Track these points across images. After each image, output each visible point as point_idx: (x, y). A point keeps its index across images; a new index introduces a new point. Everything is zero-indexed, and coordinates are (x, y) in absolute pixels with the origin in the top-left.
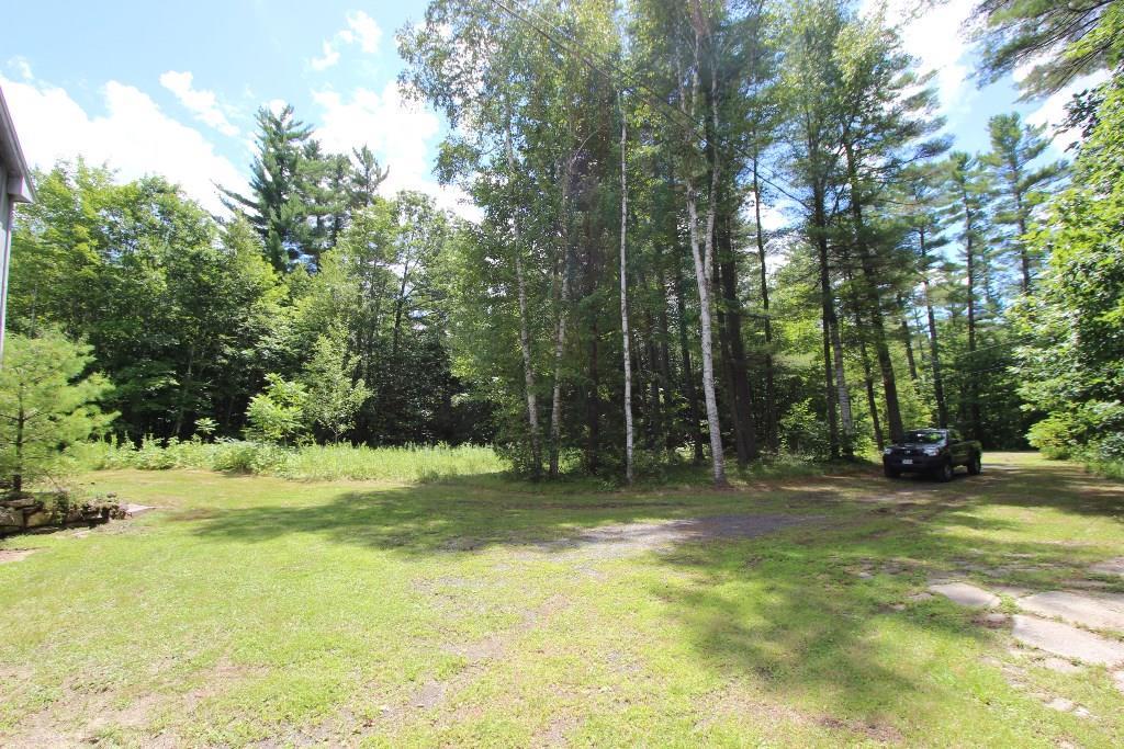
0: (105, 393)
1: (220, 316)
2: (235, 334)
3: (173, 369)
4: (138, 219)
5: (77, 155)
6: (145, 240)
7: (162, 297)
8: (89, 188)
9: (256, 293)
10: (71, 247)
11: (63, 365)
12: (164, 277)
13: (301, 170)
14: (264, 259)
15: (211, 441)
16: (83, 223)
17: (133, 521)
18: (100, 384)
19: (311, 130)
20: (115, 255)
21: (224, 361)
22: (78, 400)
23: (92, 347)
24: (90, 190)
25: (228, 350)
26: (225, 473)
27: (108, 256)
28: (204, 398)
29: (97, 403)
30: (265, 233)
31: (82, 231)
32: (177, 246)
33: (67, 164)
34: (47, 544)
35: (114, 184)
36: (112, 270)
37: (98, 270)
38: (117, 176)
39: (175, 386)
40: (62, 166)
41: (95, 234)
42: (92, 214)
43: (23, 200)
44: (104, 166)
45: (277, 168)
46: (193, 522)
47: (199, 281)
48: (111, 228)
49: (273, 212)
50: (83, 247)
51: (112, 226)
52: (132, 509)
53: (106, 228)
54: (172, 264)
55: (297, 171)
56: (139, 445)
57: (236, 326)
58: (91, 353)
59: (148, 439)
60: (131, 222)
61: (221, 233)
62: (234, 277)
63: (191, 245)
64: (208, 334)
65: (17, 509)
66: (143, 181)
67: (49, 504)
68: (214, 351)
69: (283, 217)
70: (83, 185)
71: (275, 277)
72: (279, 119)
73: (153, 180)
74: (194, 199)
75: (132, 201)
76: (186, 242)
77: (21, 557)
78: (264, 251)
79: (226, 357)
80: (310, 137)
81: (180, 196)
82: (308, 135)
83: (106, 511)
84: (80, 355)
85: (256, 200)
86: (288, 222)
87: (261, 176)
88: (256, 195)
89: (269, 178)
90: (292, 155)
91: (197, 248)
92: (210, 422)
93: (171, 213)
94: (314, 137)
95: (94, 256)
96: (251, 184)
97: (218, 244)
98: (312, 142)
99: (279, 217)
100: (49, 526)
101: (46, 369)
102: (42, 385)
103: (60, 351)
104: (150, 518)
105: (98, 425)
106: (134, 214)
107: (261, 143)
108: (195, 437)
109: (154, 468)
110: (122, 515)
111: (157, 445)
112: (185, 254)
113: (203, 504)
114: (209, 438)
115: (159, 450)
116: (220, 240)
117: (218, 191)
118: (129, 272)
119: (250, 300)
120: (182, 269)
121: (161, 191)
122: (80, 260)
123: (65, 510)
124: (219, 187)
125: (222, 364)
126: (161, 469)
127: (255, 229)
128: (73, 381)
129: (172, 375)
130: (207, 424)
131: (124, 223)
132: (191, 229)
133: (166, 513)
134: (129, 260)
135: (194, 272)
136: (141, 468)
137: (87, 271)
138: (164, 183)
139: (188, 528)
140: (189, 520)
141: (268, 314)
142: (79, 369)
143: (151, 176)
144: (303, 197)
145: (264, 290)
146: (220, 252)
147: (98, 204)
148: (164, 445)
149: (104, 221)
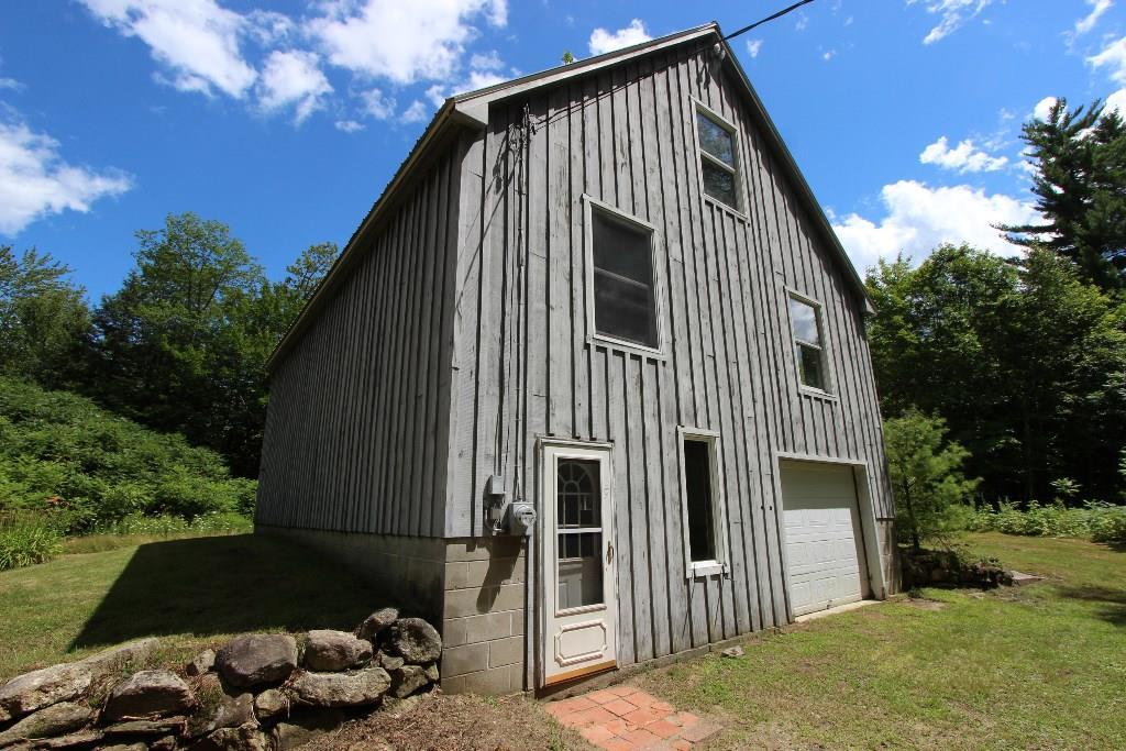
0: (964, 460)
1: (1046, 362)
2: (1072, 377)
3: (1009, 427)
4: (938, 292)
5: (877, 261)
6: (949, 309)
7: (979, 357)
8: (893, 282)
9: (1086, 325)
10: (893, 335)
11: (926, 437)
12: (975, 338)
13: (1101, 160)
14: (1084, 282)
15: (1079, 505)
16: (896, 313)
17: (1022, 589)
18: (958, 453)
19: (1098, 108)
20: (927, 330)
21: (1067, 411)
22: (944, 467)
23: (943, 420)
24: (894, 284)
25: (1068, 398)
26: (1111, 545)
27: (922, 333)
28: (1053, 454)
29: (959, 469)
30: (1074, 254)
31: (898, 319)
32: (980, 303)
33: (873, 271)
34: (952, 599)
35: (910, 271)
36: (927, 344)
37: (917, 347)
38: (910, 263)
39: (1017, 445)
40: (871, 274)
41: (909, 318)
42: (901, 303)
43: (870, 314)
44: (899, 260)
45: (1064, 177)
46: (1093, 603)
47: (1012, 331)
48: (917, 309)
49: (1077, 227)
50: (902, 332)
51: (919, 305)
52: (1018, 576)
53: (914, 310)
54: (978, 323)
55: (1095, 164)
56: (997, 509)
57: (1071, 370)
58: (944, 425)
59: (1004, 502)
60: (934, 297)
61: (1020, 273)
62: (1050, 314)
63: (994, 297)
64: (1037, 384)
65: (922, 563)
66: (932, 257)
67: (944, 562)
68: (1052, 401)
69: (1093, 224)
70: (888, 282)
71: (1106, 299)
72: (1049, 124)
73: (941, 253)
74: (984, 252)
75: (929, 278)
76: (986, 296)
77: (936, 607)
78: (1080, 274)
79: (1068, 406)
80: (1101, 114)
81: (969, 255)
82: (1098, 114)
83: (993, 575)
84: (936, 428)
85: (1050, 222)
86: (1101, 227)
87: (1049, 194)
88: (1047, 217)
89: (1059, 190)
90: (1081, 150)
91: (1001, 299)
92: (1069, 483)
93: (965, 275)
94: (1106, 112)
95: (911, 337)
96: (1037, 209)
97: (1020, 286)
98: (1105, 120)
99: (1085, 226)
100: (947, 583)
101: (914, 443)
102: (916, 457)
103: (921, 426)
104: (1037, 589)
105: (966, 490)
106: (933, 290)
107: (1037, 160)
108: (1058, 500)
109: (1019, 533)
110: (1009, 582)
111: (1015, 509)
112: (991, 308)
113: (1097, 582)
114: (1074, 501)
115: (1018, 513)
116: (1020, 281)
117: (1003, 233)
118: (942, 342)
119: (1080, 335)
120: (990, 324)
121: (951, 259)
122: (903, 343)
123: (958, 569)
124: (1004, 228)
125: (1067, 415)
126: (1028, 534)
127: (1060, 253)
128: (937, 452)
129: (1010, 433)
130: (1067, 484)
131: (928, 301)
132: (988, 282)
133: (1055, 586)
134: (940, 331)
135: (1002, 322)
136: (1006, 532)
137: (910, 351)
138: (951, 250)
139: (1092, 609)
140: (1087, 599)
141: (1109, 344)
142: (938, 441)
143: (938, 250)
144: (1113, 189)
145: (1094, 317)
146: (1026, 294)
147: (902, 293)
148: (1024, 508)
149: (911, 305)
